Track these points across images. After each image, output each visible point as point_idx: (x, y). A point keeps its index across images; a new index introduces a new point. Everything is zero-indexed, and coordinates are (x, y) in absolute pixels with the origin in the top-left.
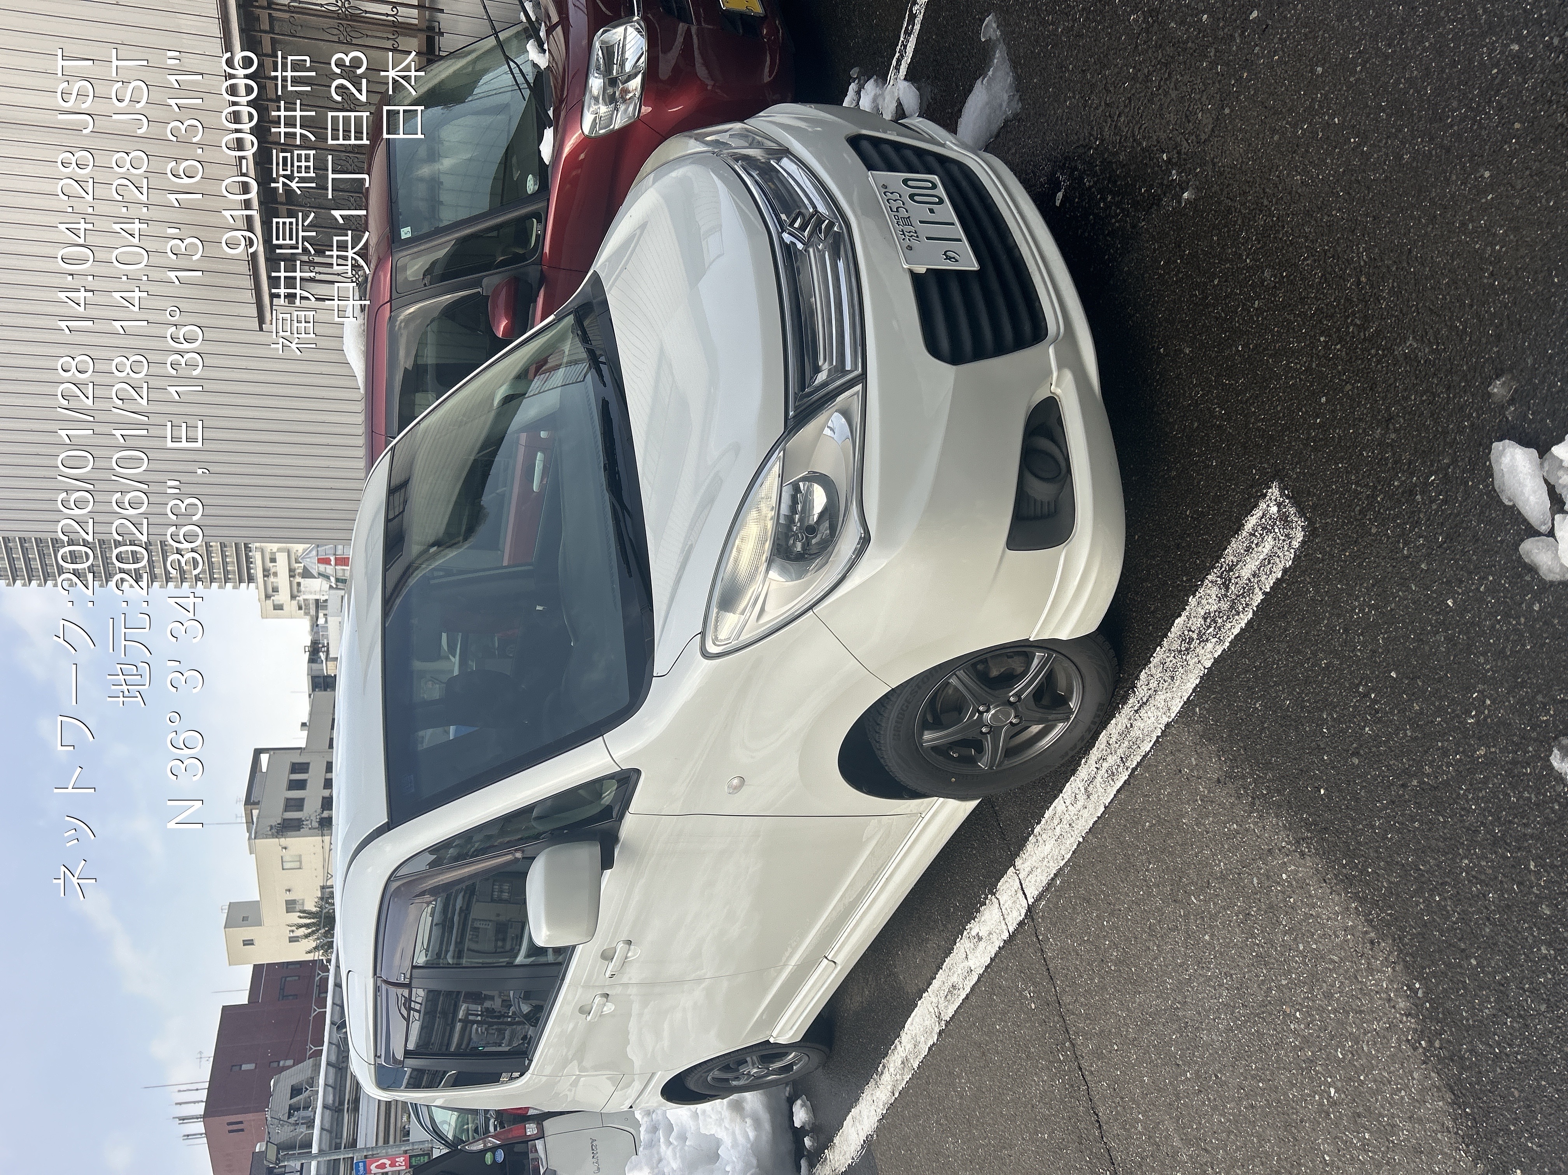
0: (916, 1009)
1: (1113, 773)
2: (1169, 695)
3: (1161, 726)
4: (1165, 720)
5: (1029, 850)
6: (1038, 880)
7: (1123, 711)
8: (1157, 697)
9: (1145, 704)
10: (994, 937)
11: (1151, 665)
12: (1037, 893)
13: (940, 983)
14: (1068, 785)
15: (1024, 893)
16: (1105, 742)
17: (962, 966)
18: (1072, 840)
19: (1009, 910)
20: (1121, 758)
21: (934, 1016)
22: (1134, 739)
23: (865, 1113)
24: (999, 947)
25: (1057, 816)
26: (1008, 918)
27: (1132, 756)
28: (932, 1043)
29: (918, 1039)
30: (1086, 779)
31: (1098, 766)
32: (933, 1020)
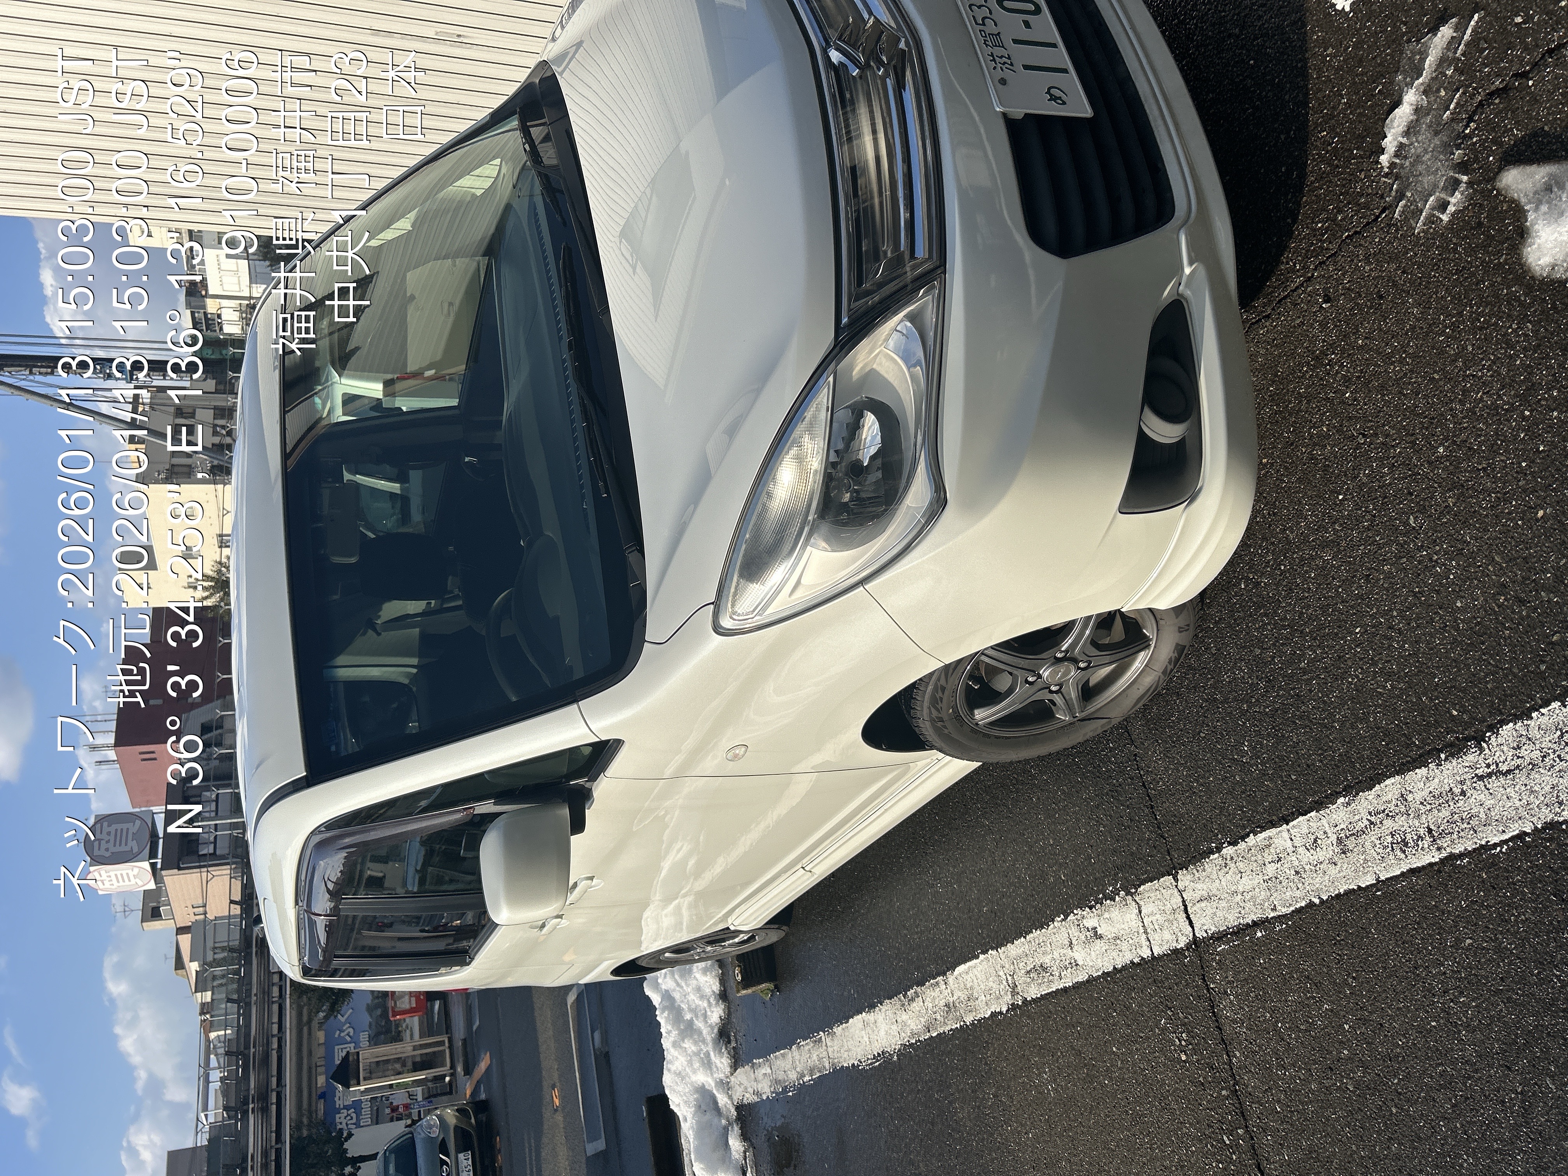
0: (975, 961)
1: (1405, 844)
3: (1535, 820)
4: (1548, 815)
5: (1209, 870)
6: (1220, 916)
7: (1448, 765)
8: (1535, 776)
9: (1504, 774)
10: (1125, 946)
11: (1532, 723)
12: (1213, 929)
13: (1020, 951)
14: (1301, 818)
15: (1188, 917)
16: (1398, 796)
17: (1059, 951)
18: (1298, 894)
19: (1157, 927)
20: (1430, 831)
21: (1004, 982)
22: (1464, 815)
23: (883, 1027)
24: (1132, 962)
25: (1272, 850)
26: (1155, 937)
27: (1455, 836)
28: (998, 1010)
29: (975, 995)
30: (1343, 826)
31: (1373, 819)
32: (1002, 986)
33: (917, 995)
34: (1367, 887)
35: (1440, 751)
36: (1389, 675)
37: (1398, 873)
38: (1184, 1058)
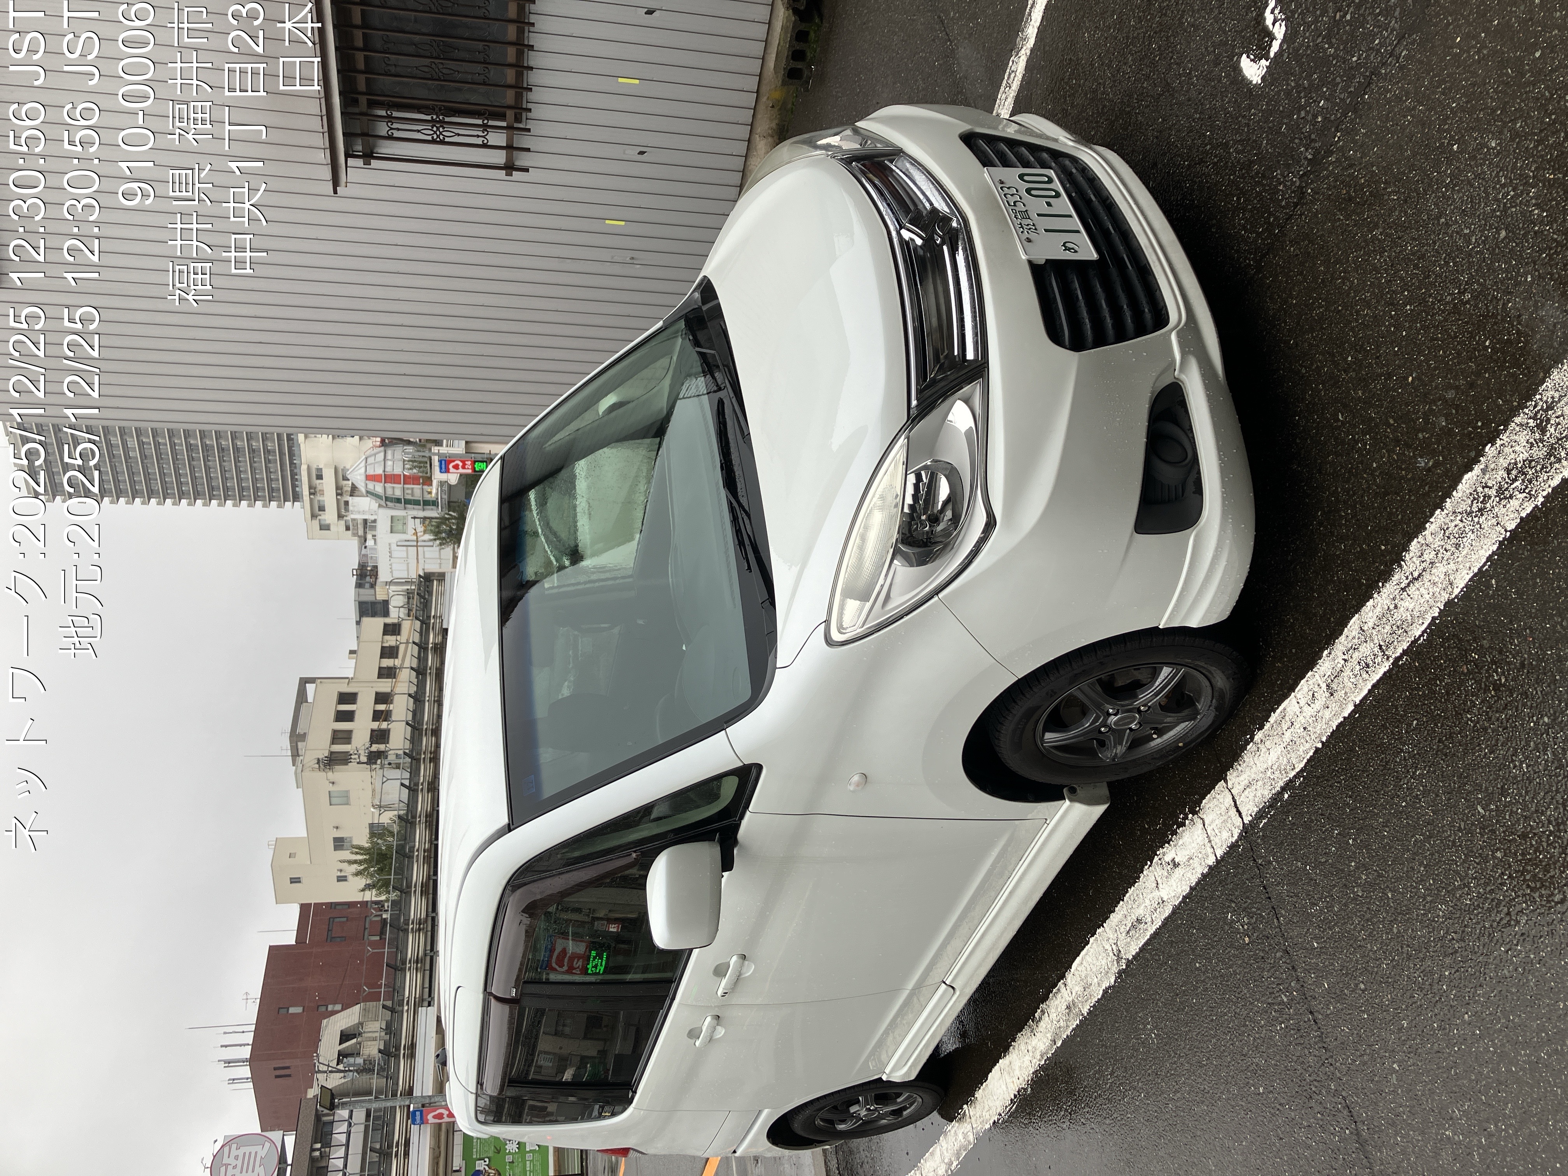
0: (1087, 948)
1: (1368, 666)
2: (1452, 566)
3: (1439, 604)
4: (1445, 597)
5: (1247, 760)
6: (1259, 794)
7: (1384, 590)
8: (1434, 571)
9: (1416, 579)
10: (1195, 863)
11: (1426, 532)
12: (1256, 809)
13: (1120, 916)
14: (1302, 682)
15: (1238, 811)
16: (1359, 630)
17: (1149, 897)
18: (1308, 746)
19: (1217, 831)
20: (1380, 646)
21: (1111, 954)
22: (1399, 623)
23: (1017, 1064)
24: (1202, 874)
25: (1287, 718)
26: (1216, 841)
27: (1396, 643)
28: (1108, 985)
29: (1090, 980)
30: (1329, 673)
31: (1346, 657)
32: (1109, 959)
33: (1043, 1012)
34: (1349, 715)
35: (1378, 581)
36: (1342, 539)
37: (1365, 692)
38: (1247, 939)
